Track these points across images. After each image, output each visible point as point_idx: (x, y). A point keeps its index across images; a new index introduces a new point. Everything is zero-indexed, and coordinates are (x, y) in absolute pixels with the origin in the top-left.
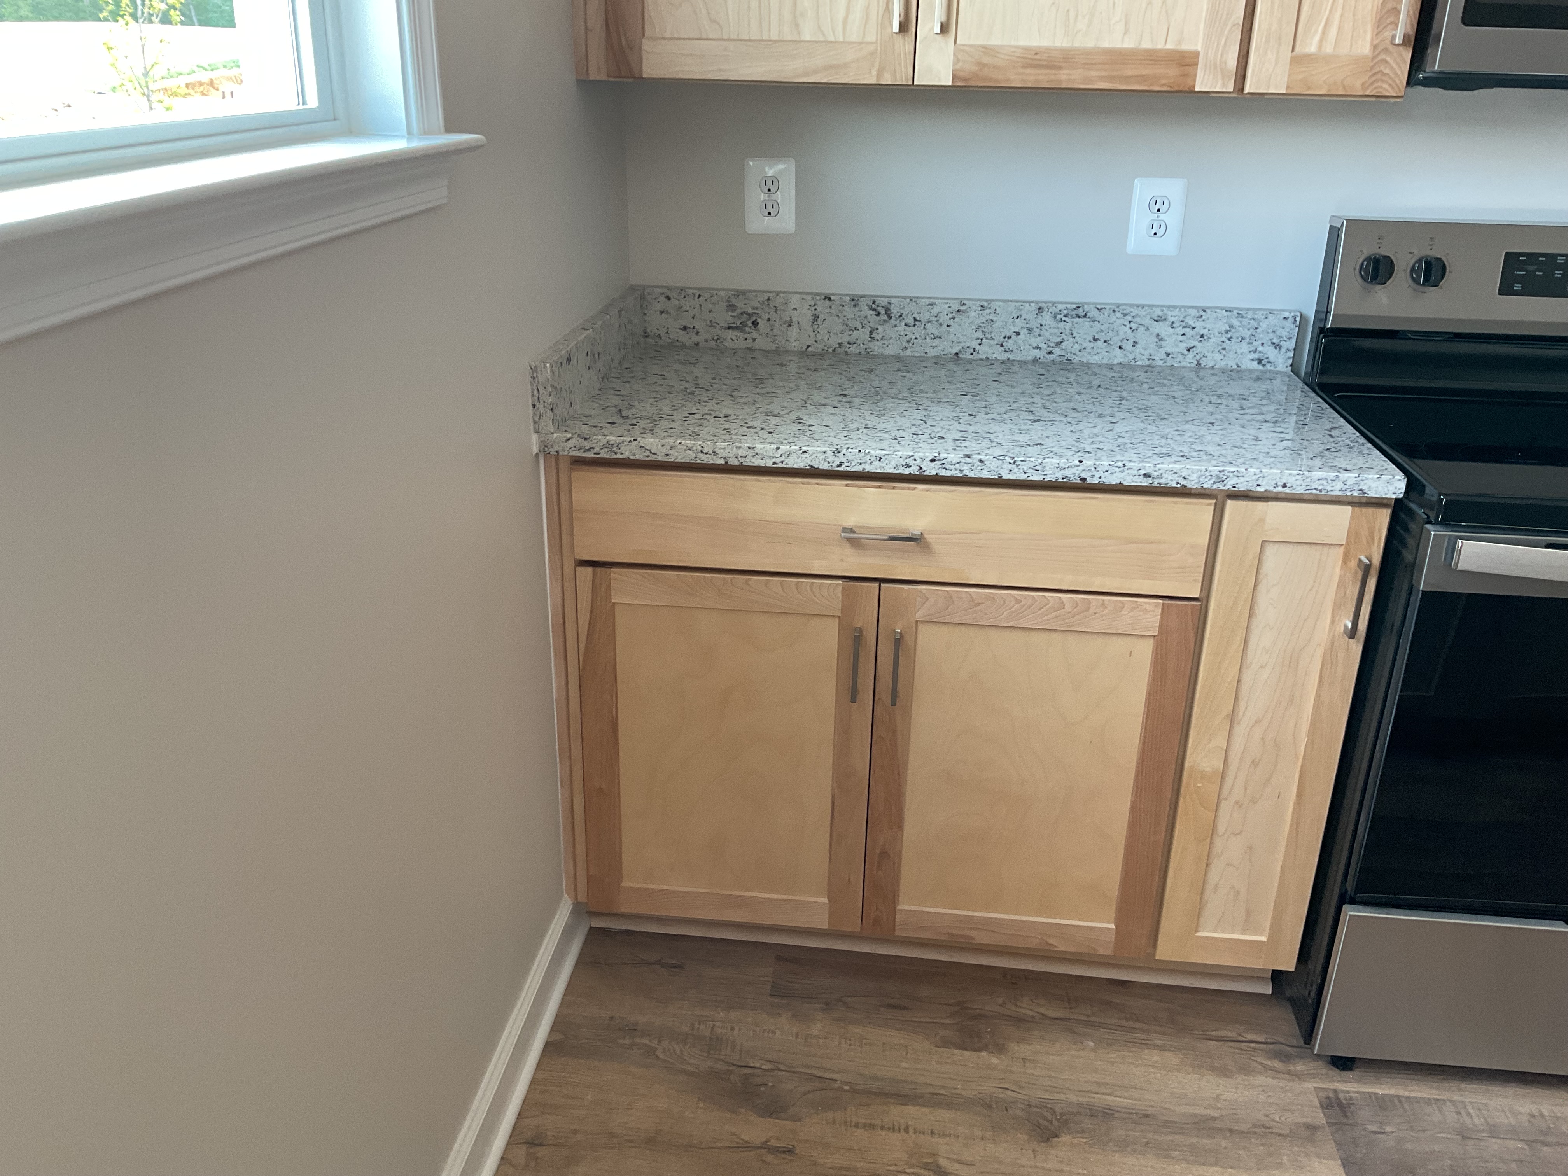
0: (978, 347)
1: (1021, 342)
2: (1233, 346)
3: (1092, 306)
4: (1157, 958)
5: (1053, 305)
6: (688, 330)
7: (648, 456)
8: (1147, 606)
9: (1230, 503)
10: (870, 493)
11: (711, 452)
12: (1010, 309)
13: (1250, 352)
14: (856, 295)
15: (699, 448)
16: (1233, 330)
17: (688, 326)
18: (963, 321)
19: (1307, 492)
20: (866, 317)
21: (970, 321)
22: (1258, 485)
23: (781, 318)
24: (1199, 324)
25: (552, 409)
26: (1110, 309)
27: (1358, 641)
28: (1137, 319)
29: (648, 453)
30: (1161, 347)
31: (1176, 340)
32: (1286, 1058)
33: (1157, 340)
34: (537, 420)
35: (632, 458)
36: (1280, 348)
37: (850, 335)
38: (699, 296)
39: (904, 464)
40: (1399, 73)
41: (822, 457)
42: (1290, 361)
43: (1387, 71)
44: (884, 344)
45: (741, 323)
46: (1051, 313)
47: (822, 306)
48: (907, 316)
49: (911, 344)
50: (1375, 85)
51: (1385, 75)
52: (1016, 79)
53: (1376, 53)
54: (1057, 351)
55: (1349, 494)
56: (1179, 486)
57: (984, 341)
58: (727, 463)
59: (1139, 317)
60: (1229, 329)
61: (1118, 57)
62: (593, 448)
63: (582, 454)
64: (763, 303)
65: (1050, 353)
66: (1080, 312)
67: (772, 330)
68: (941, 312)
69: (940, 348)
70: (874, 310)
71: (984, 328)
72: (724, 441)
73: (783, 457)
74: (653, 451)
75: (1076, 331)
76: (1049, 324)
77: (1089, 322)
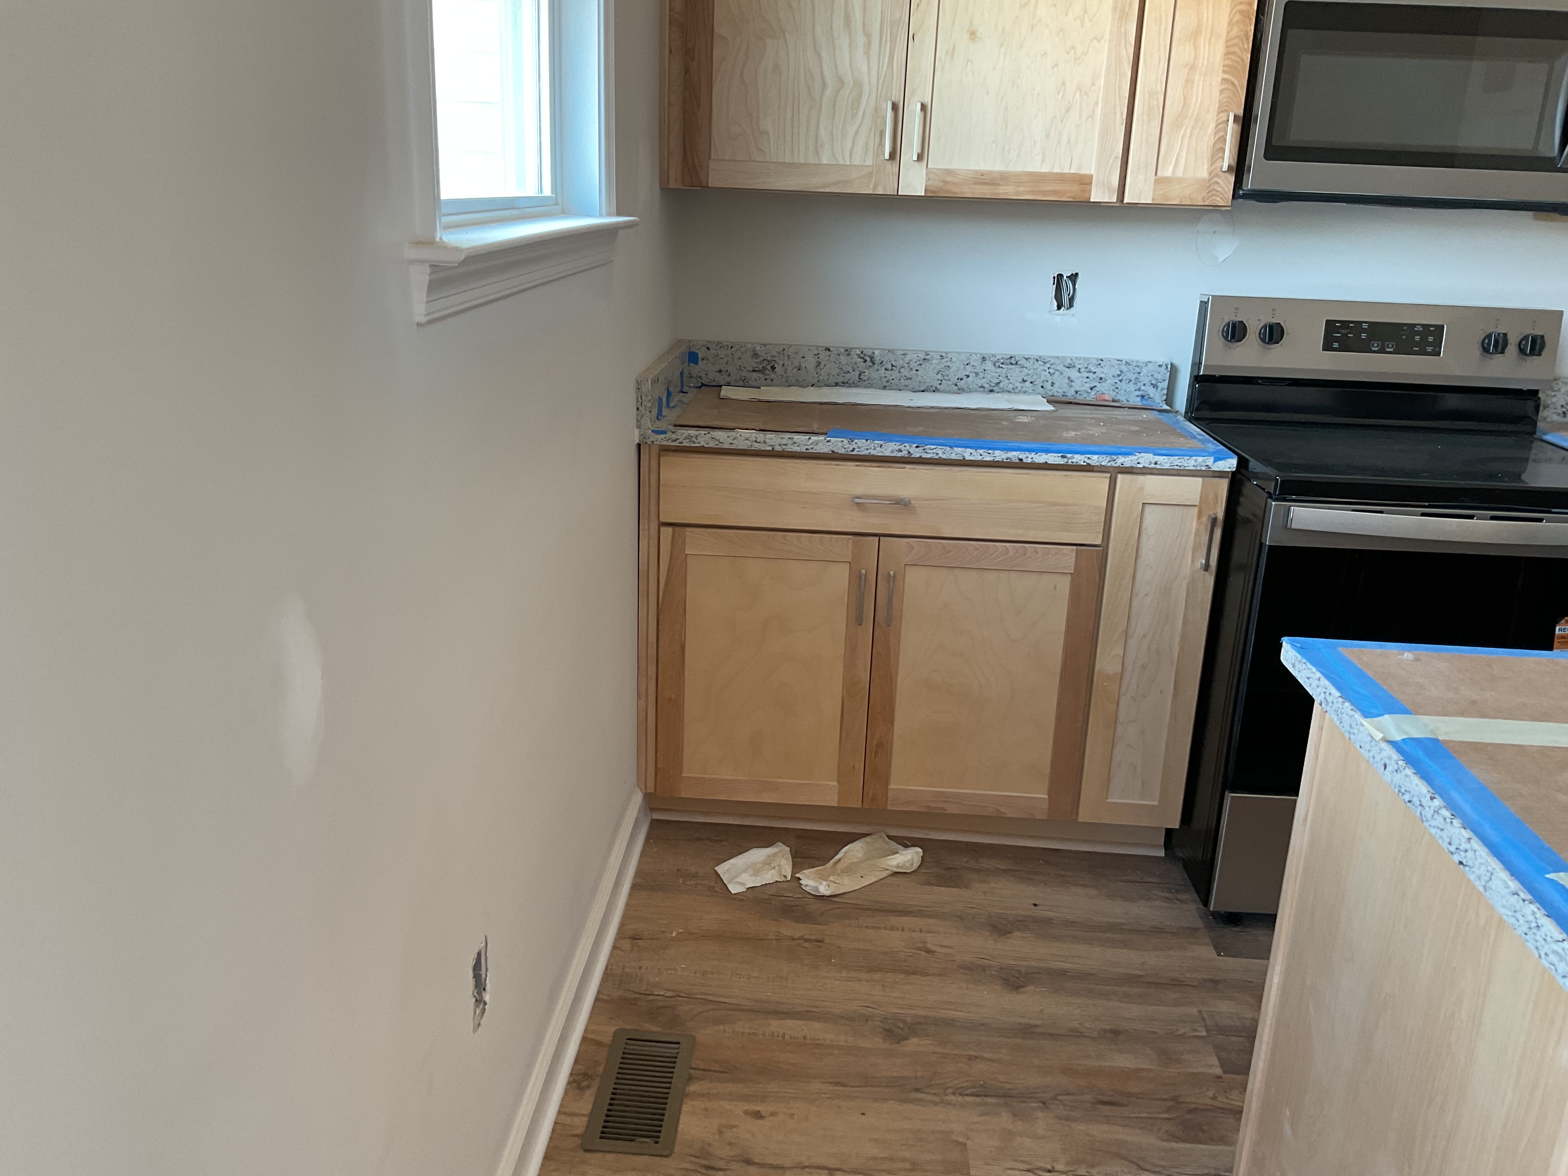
0: (939, 386)
1: (970, 382)
2: (1123, 386)
3: (1021, 357)
4: (1080, 820)
5: (993, 356)
6: (723, 372)
7: (716, 446)
8: (1066, 552)
9: (1120, 476)
10: (874, 471)
11: (762, 442)
12: (962, 358)
13: (1136, 390)
14: (849, 347)
15: (755, 439)
17: (722, 369)
18: (927, 367)
19: (1171, 467)
20: (856, 363)
21: (932, 367)
22: (1138, 463)
23: (792, 364)
24: (1098, 370)
25: (650, 412)
26: (1034, 359)
27: (1211, 574)
28: (1054, 367)
29: (717, 442)
30: (1071, 386)
31: (1082, 381)
33: (1068, 381)
34: (639, 418)
35: (706, 446)
36: (1157, 388)
37: (844, 377)
38: (732, 347)
39: (897, 449)
40: (1227, 189)
41: (840, 445)
42: (1165, 397)
43: (1220, 189)
44: (869, 383)
45: (762, 368)
46: (992, 361)
47: (823, 355)
48: (886, 362)
49: (889, 384)
50: (1212, 198)
51: (1218, 191)
53: (1211, 177)
54: (997, 389)
55: (1199, 469)
56: (1085, 464)
57: (943, 381)
58: (773, 449)
59: (1056, 364)
60: (1119, 373)
61: (1038, 177)
62: (678, 439)
63: (670, 443)
64: (779, 353)
65: (991, 391)
66: (1013, 361)
67: (786, 372)
68: (911, 360)
69: (910, 387)
70: (862, 358)
71: (943, 372)
72: (771, 434)
73: (813, 444)
74: (721, 441)
75: (1010, 374)
76: (990, 370)
77: (1019, 368)
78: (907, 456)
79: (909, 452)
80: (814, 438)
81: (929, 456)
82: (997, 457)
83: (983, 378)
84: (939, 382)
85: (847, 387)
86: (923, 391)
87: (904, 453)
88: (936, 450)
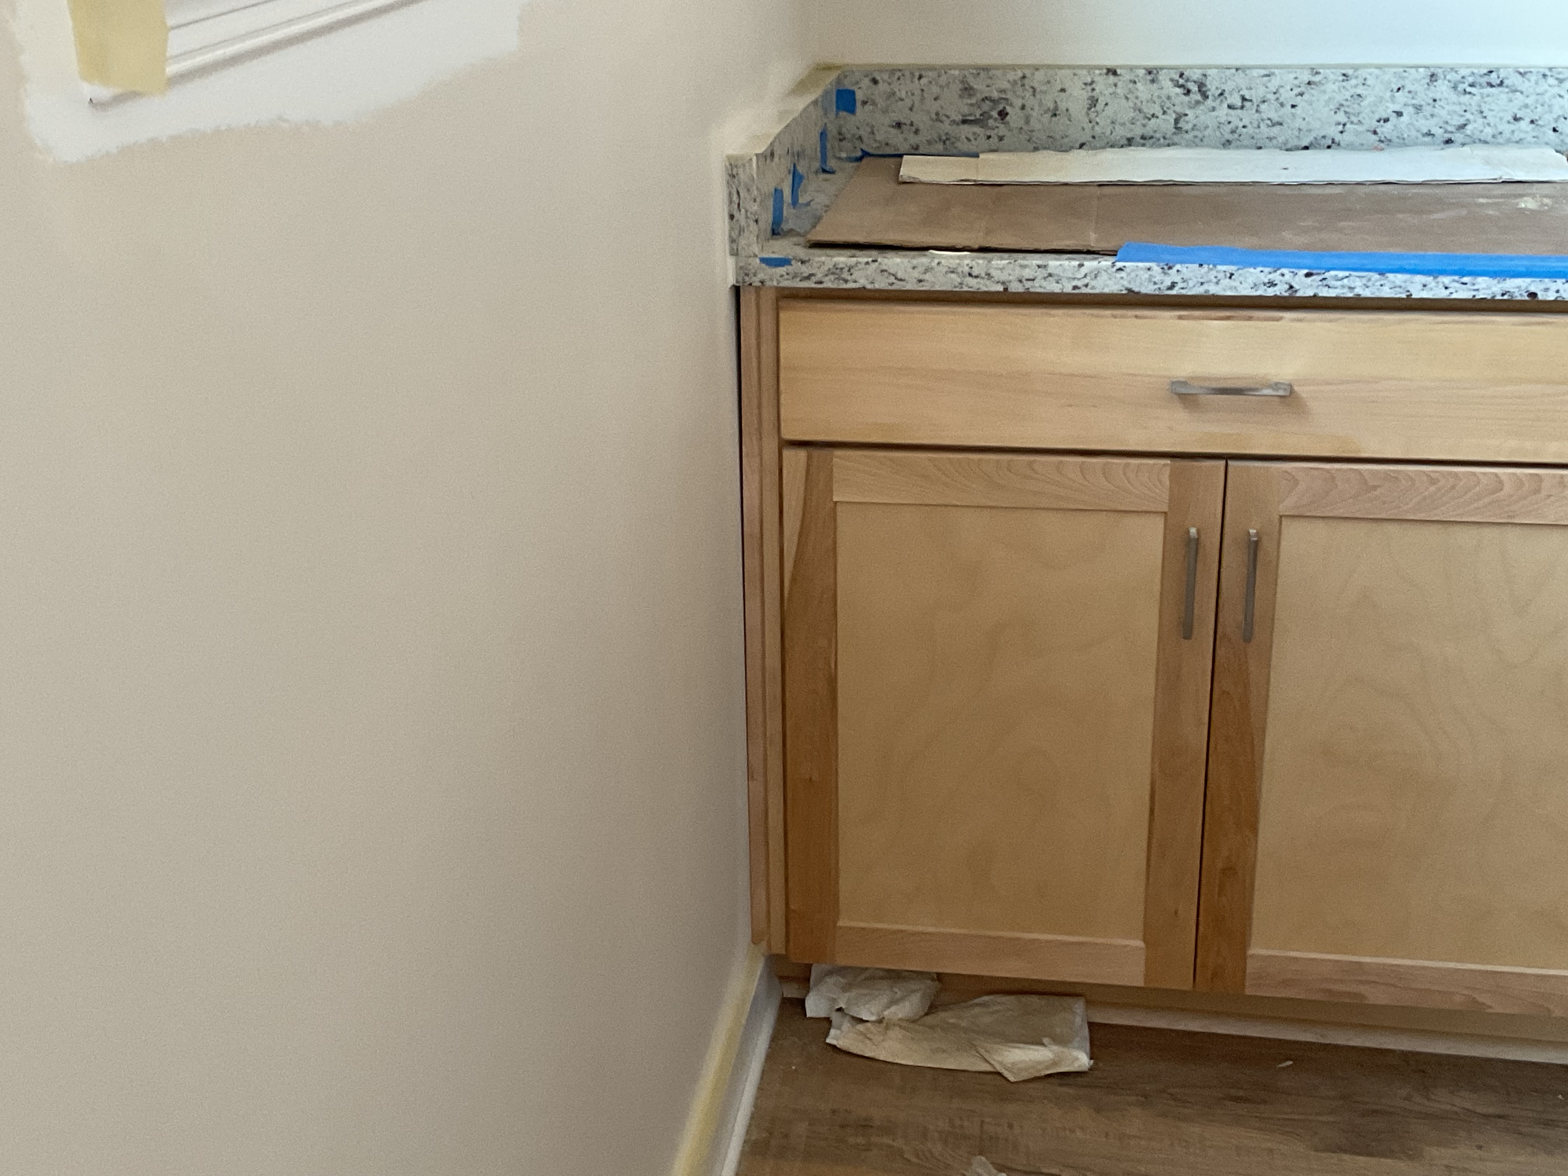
0: (1338, 138)
1: (1403, 126)
3: (1510, 70)
5: (1452, 70)
6: (904, 127)
7: (893, 284)
10: (1215, 326)
11: (983, 275)
12: (1386, 77)
14: (1155, 66)
15: (967, 269)
17: (903, 121)
18: (1314, 98)
20: (1169, 98)
21: (1326, 97)
23: (1040, 104)
25: (757, 221)
26: (1538, 72)
29: (892, 279)
34: (734, 235)
35: (869, 286)
37: (1144, 126)
38: (920, 77)
39: (1266, 281)
41: (1145, 276)
44: (1196, 137)
45: (981, 115)
46: (1449, 81)
47: (1103, 85)
48: (1231, 94)
49: (1236, 136)
54: (1459, 138)
57: (1348, 126)
58: (1006, 289)
62: (813, 275)
63: (797, 284)
64: (1015, 83)
65: (1449, 142)
66: (1493, 77)
67: (1027, 122)
68: (1282, 87)
69: (1281, 139)
70: (1182, 86)
71: (1348, 106)
72: (1002, 259)
73: (1088, 277)
74: (899, 276)
75: (1488, 107)
76: (1446, 99)
77: (1507, 93)
78: (1286, 294)
79: (1291, 287)
80: (1091, 264)
81: (1332, 293)
82: (1482, 292)
83: (1432, 116)
84: (1340, 128)
85: (1152, 146)
86: (1306, 148)
87: (1280, 290)
88: (1349, 281)
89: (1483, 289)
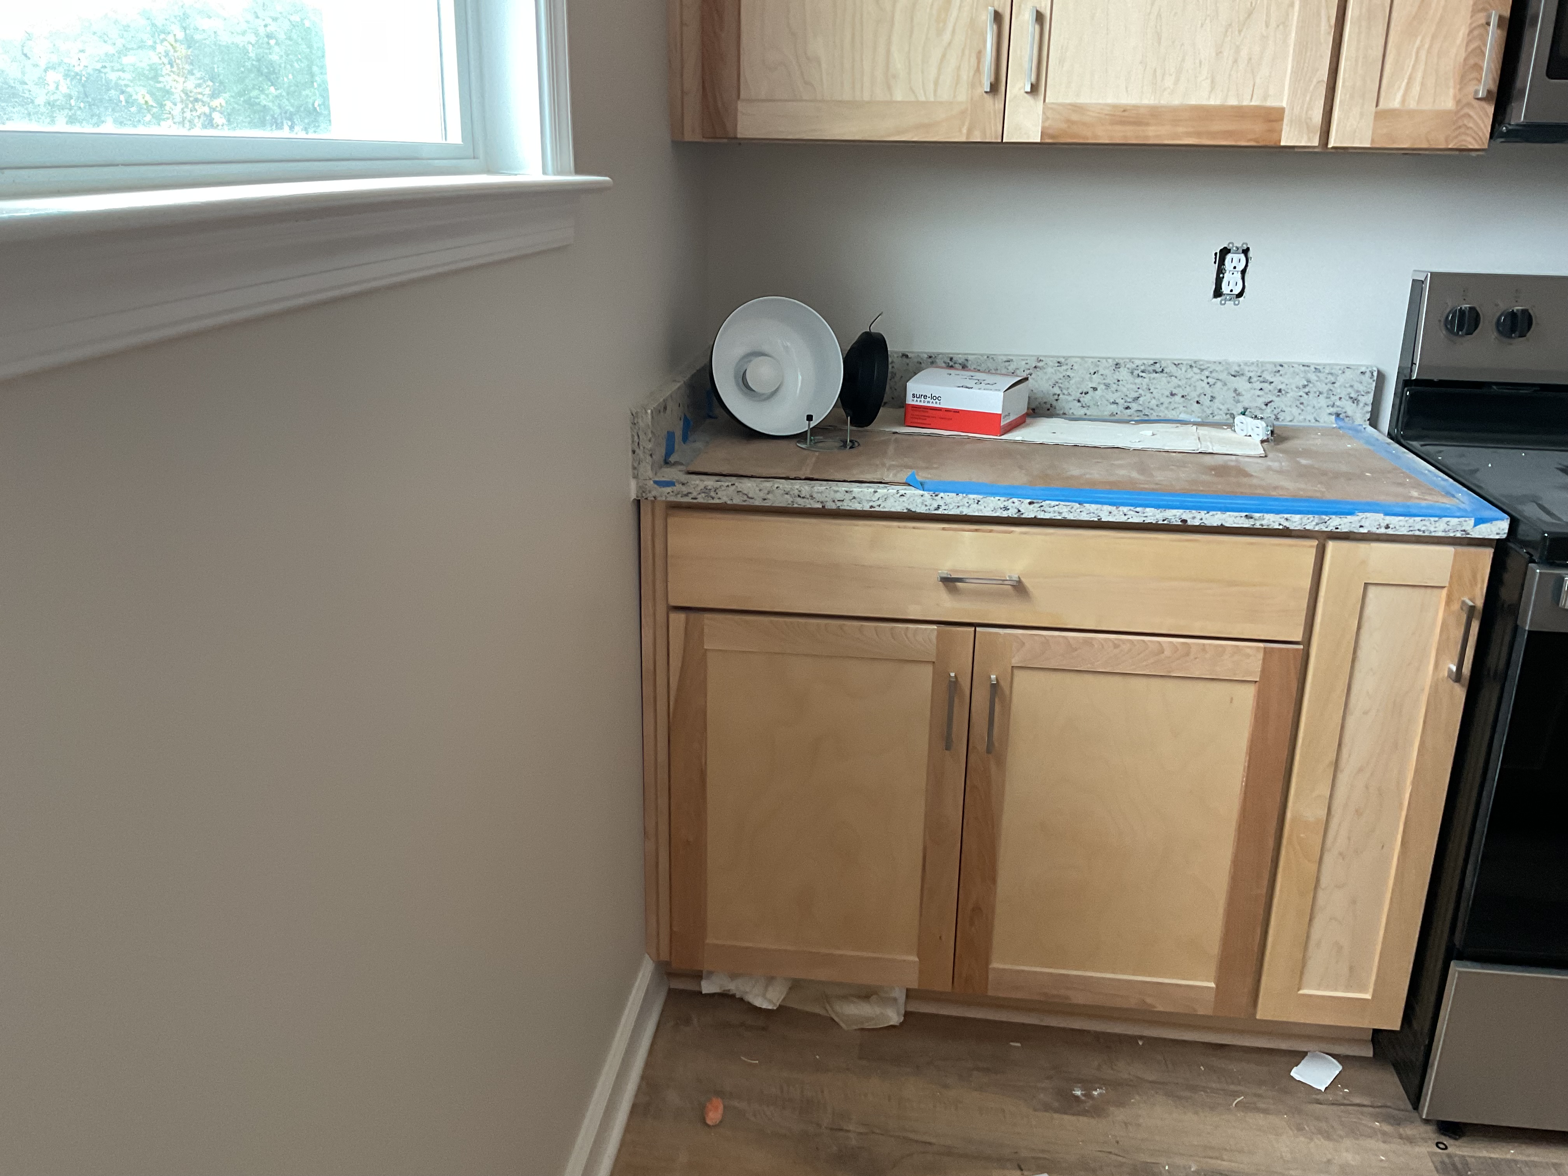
0: (1055, 404)
1: (1097, 398)
2: (1312, 400)
3: (1169, 362)
4: (1258, 1017)
5: (1130, 361)
7: (745, 501)
8: (1248, 651)
9: (1331, 545)
10: (967, 535)
11: (808, 496)
12: (1086, 365)
13: (1328, 406)
14: (934, 353)
15: (796, 492)
16: (1311, 385)
18: (1040, 377)
19: (1410, 533)
21: (1047, 377)
22: (1361, 526)
24: (1277, 379)
25: (651, 455)
26: (1187, 364)
27: (1463, 686)
28: (1214, 375)
29: (745, 498)
30: (1238, 402)
31: (1253, 395)
32: (1397, 1122)
33: (1234, 395)
34: (636, 465)
35: (729, 502)
36: (1357, 402)
39: (1002, 506)
40: (1482, 125)
41: (920, 500)
42: (1368, 416)
43: (1471, 125)
46: (1128, 369)
50: (1460, 138)
51: (1468, 128)
52: (1104, 135)
53: (1459, 108)
54: (1135, 407)
55: (1452, 535)
56: (1281, 527)
57: (1062, 396)
58: (823, 507)
59: (1217, 371)
60: (1306, 383)
61: (1204, 113)
62: (690, 493)
63: (679, 499)
66: (1157, 367)
68: (1018, 369)
70: (952, 366)
71: (1061, 383)
72: (821, 485)
73: (880, 500)
74: (750, 496)
75: (1154, 386)
76: (1126, 380)
77: (1166, 377)
78: (1016, 516)
79: (1019, 511)
80: (882, 491)
81: (1047, 516)
82: (1149, 518)
83: (1117, 391)
84: (1057, 397)
87: (1012, 513)
88: (1058, 508)
89: (1150, 516)
